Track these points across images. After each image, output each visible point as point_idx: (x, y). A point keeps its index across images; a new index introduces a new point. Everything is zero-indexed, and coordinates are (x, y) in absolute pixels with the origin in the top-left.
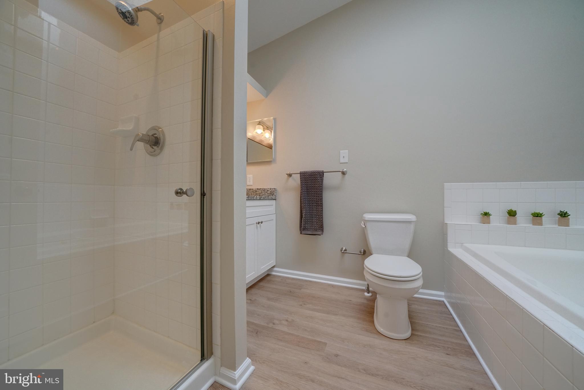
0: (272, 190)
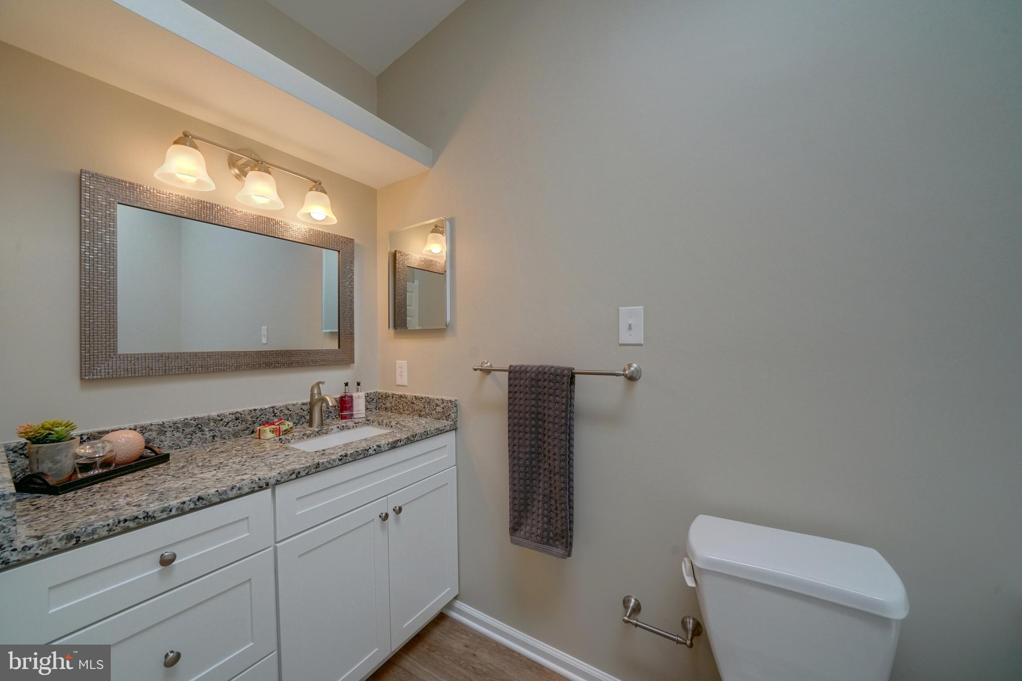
0: (445, 404)
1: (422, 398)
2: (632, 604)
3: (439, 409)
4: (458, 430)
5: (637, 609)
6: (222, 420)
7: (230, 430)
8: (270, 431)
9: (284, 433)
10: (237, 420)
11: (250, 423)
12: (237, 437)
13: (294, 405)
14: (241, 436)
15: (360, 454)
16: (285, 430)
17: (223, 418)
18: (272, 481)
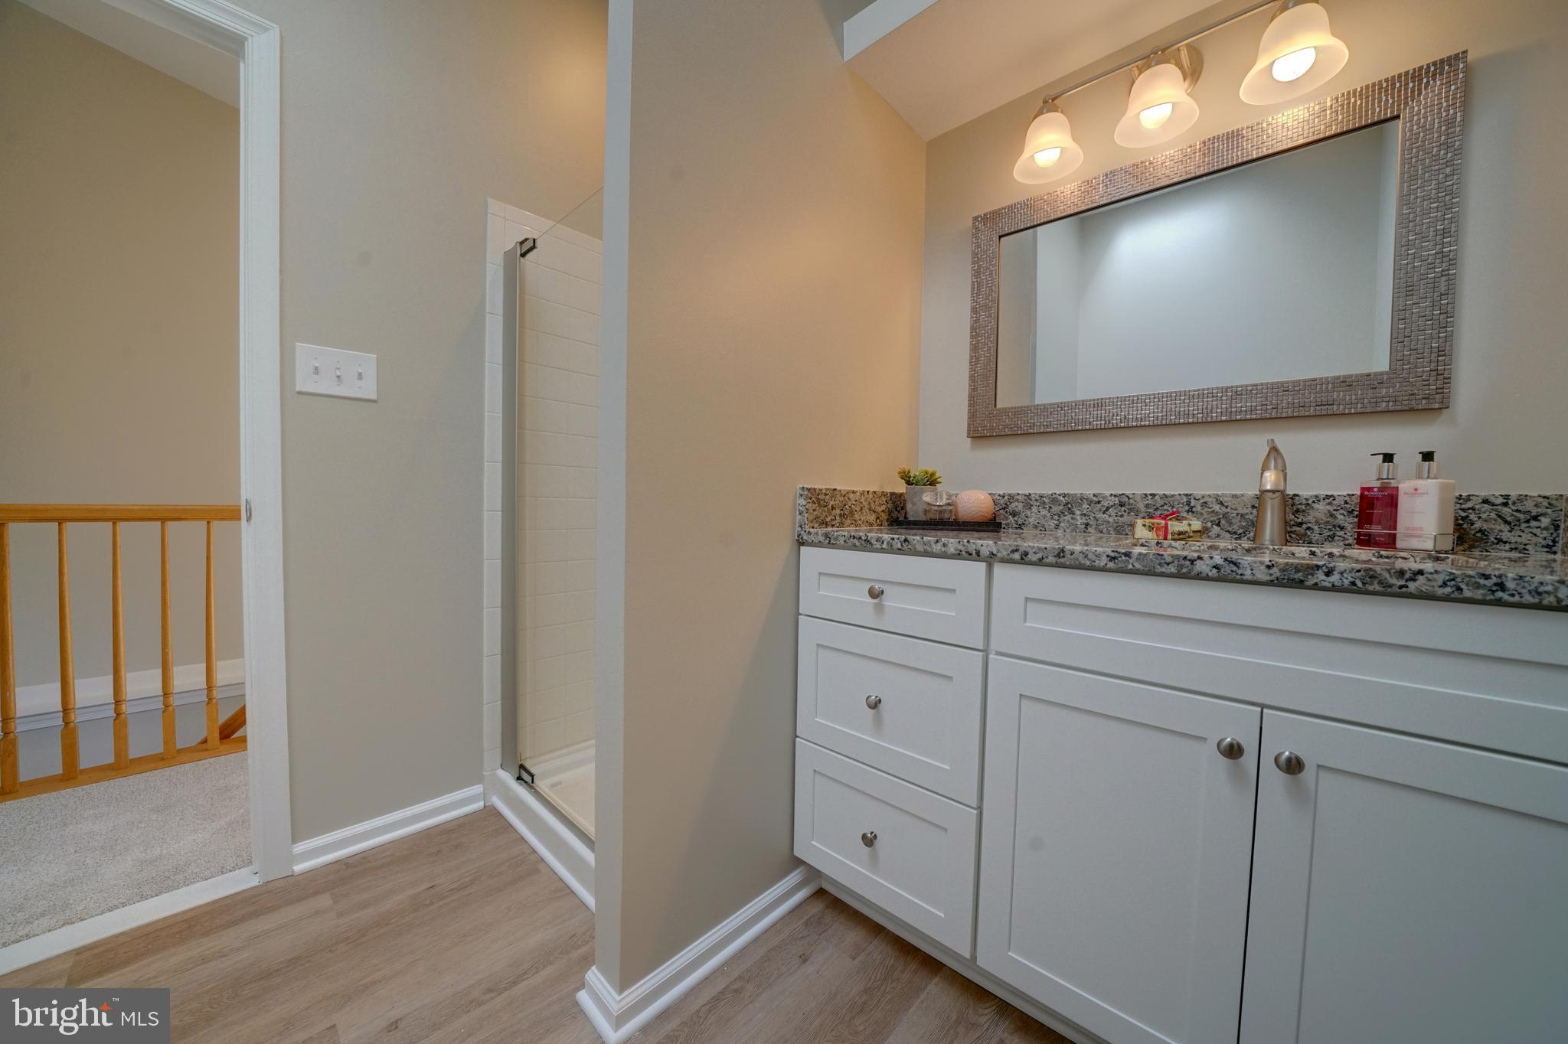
6: (1099, 502)
7: (1111, 520)
8: (1144, 525)
10: (1121, 506)
12: (1121, 534)
14: (1127, 534)
16: (1180, 533)
17: (1101, 499)
18: (985, 552)
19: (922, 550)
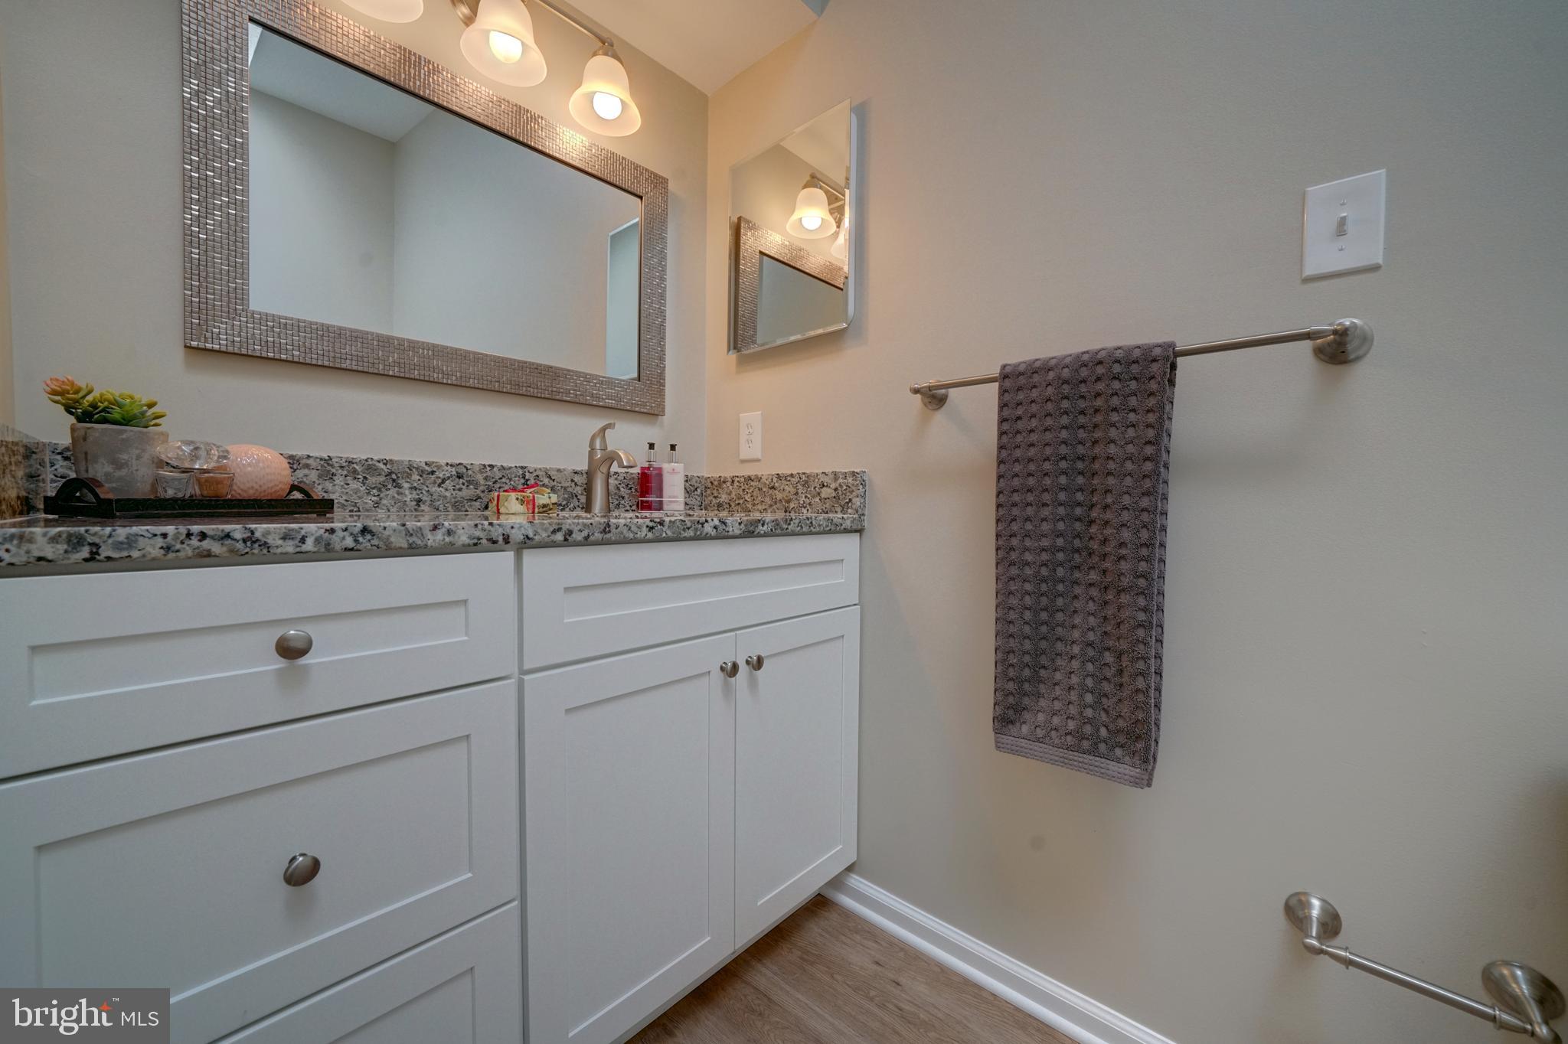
0: (840, 481)
1: (792, 475)
2: (1315, 913)
3: (826, 492)
4: (865, 534)
5: (1331, 925)
6: (433, 473)
7: (448, 494)
8: (517, 499)
9: (541, 510)
10: (459, 477)
11: (482, 488)
12: (460, 511)
13: (559, 470)
14: (467, 511)
15: (689, 528)
16: (544, 506)
17: (435, 469)
18: (517, 536)
19: (405, 545)
